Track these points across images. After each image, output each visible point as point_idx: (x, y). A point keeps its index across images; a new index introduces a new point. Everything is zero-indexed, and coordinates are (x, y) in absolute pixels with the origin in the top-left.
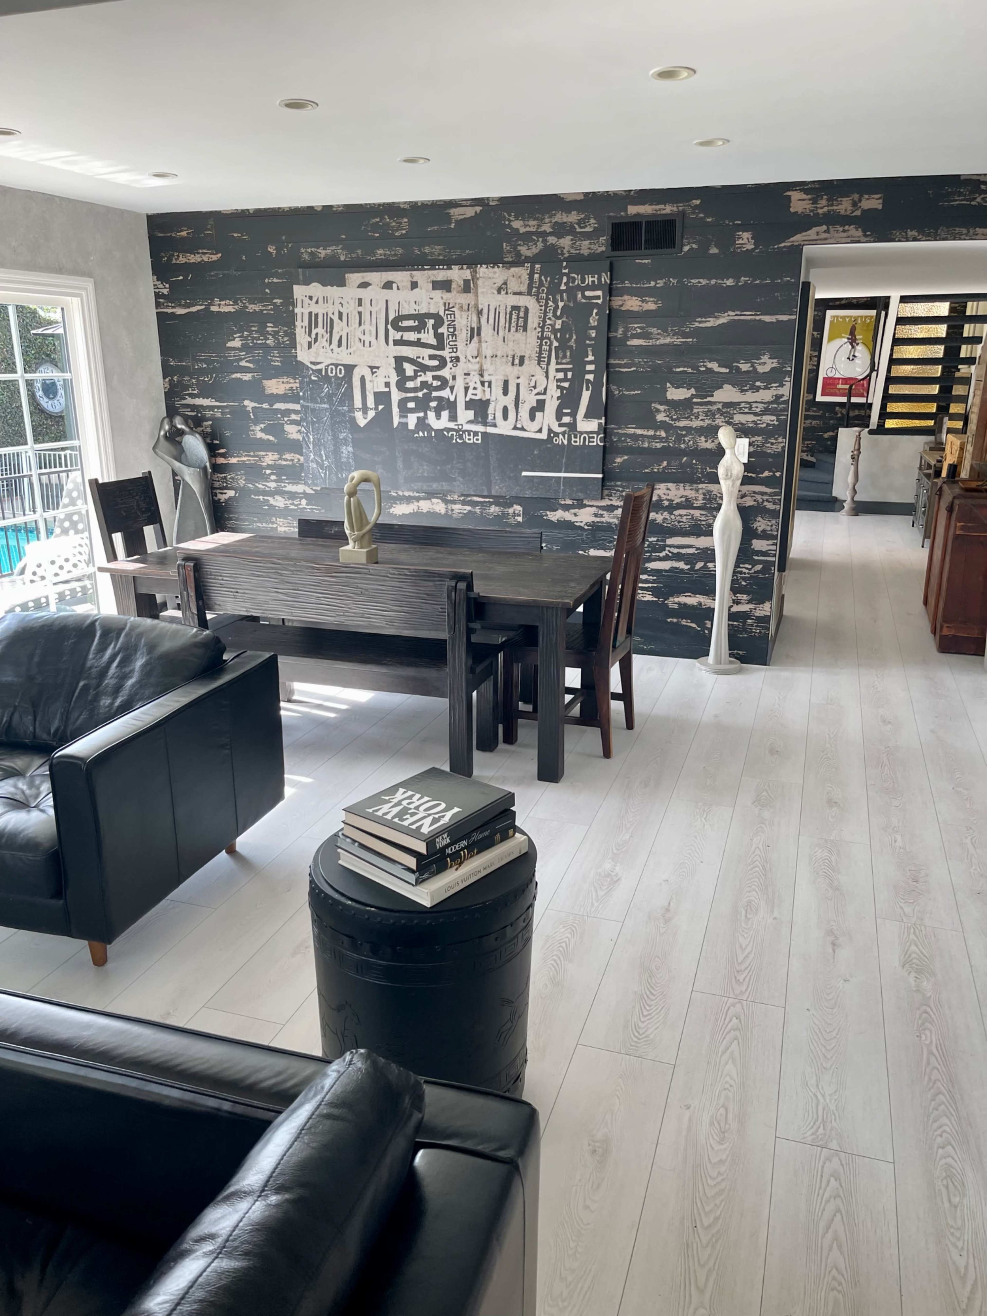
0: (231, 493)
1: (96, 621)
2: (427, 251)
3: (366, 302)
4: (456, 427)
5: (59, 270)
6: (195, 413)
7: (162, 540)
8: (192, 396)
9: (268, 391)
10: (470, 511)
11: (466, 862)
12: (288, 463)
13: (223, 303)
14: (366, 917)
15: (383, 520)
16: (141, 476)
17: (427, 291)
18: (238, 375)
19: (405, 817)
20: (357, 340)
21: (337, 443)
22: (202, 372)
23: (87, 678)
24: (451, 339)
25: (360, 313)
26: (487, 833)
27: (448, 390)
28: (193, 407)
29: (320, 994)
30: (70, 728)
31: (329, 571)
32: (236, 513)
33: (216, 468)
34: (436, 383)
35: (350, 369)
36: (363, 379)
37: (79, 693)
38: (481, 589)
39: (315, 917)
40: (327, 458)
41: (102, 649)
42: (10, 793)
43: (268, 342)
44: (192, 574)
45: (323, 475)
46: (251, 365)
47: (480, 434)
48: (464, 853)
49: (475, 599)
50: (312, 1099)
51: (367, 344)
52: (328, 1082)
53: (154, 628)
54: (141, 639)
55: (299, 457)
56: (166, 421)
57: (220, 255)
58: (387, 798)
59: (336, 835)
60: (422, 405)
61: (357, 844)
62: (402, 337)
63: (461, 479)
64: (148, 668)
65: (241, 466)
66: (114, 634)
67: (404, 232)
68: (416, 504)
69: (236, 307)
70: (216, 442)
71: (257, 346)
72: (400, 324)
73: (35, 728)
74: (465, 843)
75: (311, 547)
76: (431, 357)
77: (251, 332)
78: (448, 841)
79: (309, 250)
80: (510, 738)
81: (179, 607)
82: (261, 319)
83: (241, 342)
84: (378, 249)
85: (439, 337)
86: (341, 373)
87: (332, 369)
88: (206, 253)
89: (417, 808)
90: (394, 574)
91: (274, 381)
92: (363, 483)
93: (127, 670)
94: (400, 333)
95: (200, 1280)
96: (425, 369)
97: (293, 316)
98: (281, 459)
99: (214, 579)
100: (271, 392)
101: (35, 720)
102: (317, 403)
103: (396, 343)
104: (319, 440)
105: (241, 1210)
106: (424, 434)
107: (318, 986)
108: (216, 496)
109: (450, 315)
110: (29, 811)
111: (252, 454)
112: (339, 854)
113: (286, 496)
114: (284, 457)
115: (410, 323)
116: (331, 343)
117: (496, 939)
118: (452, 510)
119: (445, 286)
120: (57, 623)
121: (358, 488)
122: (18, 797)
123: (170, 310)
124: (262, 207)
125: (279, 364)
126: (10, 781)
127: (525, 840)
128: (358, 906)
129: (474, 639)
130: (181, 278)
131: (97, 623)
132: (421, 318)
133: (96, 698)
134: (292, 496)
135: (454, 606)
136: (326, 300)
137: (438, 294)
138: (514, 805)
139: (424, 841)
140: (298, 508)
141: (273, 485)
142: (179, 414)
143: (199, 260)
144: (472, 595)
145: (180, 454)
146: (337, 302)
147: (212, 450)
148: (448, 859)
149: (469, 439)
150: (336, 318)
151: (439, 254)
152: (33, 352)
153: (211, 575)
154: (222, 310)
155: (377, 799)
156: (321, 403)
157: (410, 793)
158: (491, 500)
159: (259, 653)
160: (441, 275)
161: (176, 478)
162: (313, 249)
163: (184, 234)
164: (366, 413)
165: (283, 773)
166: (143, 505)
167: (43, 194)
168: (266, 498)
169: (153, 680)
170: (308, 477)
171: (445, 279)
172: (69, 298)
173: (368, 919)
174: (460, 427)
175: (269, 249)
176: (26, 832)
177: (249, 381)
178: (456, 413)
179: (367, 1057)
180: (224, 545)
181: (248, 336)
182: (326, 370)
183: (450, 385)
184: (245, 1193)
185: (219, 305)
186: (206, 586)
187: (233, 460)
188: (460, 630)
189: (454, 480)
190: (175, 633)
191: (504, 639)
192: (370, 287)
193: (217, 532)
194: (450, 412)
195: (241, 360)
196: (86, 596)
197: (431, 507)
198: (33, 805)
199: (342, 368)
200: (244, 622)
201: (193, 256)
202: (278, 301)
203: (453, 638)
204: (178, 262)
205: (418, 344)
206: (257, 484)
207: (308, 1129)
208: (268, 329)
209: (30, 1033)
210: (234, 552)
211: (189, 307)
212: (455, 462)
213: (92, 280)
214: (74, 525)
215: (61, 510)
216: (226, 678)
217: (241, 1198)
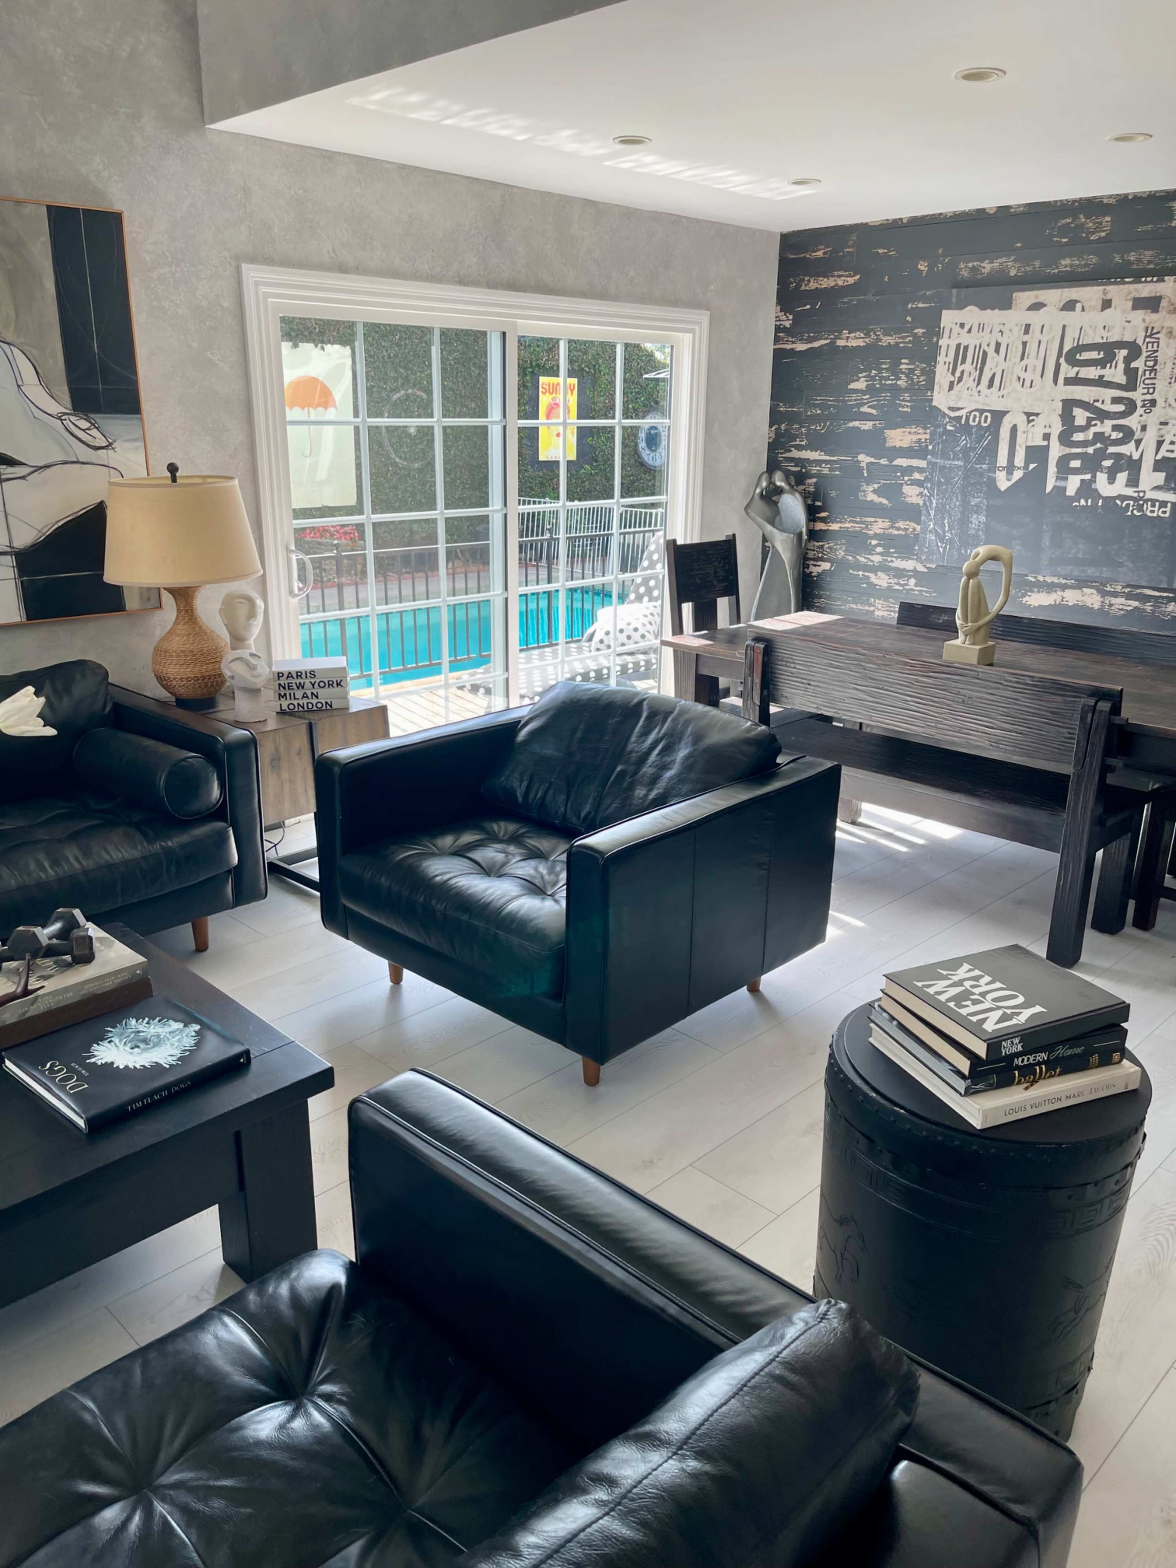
0: (826, 566)
1: (644, 700)
2: (1132, 258)
3: (1035, 329)
4: (1136, 495)
5: (675, 303)
6: (799, 469)
7: (736, 615)
8: (799, 448)
9: (890, 444)
10: (1136, 608)
11: (1041, 1082)
12: (900, 532)
13: (852, 335)
14: (892, 1119)
15: (1007, 611)
16: (724, 539)
17: (1124, 311)
18: (856, 424)
19: (964, 1003)
20: (1015, 378)
21: (967, 510)
22: (816, 419)
23: (626, 763)
24: (1147, 376)
25: (1025, 344)
26: (1078, 1050)
27: (1132, 444)
28: (798, 461)
29: (822, 1195)
30: (601, 815)
31: (927, 669)
32: (829, 590)
33: (813, 535)
34: (1115, 435)
35: (998, 416)
36: (1014, 430)
37: (616, 778)
38: (1130, 713)
39: (829, 1101)
40: (951, 528)
41: (645, 733)
42: (530, 875)
43: (899, 382)
44: (760, 657)
45: (941, 550)
46: (874, 412)
47: (1169, 505)
48: (1041, 1069)
49: (1120, 727)
50: (766, 1347)
51: (1027, 383)
52: (791, 1332)
53: (704, 715)
54: (688, 727)
55: (915, 525)
56: (765, 476)
57: (858, 277)
58: (945, 973)
59: (870, 1005)
60: (1092, 464)
61: (895, 1023)
62: (1077, 373)
63: (1130, 565)
64: (690, 762)
65: (843, 533)
66: (659, 718)
67: (1103, 234)
68: (1060, 593)
69: (867, 340)
70: (818, 504)
71: (885, 387)
72: (1078, 357)
73: (566, 810)
74: (1044, 1056)
75: (908, 637)
76: (1115, 401)
77: (880, 370)
78: (1020, 1048)
79: (970, 265)
80: (1144, 921)
81: (741, 695)
82: (894, 354)
83: (866, 383)
84: (1064, 258)
85: (1131, 374)
86: (985, 422)
87: (975, 416)
88: (842, 276)
89: (983, 994)
90: (1011, 681)
91: (899, 431)
92: (989, 561)
93: (668, 759)
94: (1076, 369)
95: (582, 1535)
96: (1103, 415)
97: (935, 350)
98: (892, 527)
99: (785, 666)
100: (893, 444)
101: (567, 800)
102: (950, 459)
103: (1069, 381)
104: (944, 506)
105: (650, 1461)
106: (1087, 502)
107: (821, 1185)
108: (808, 568)
109: (1153, 343)
110: (543, 899)
111: (858, 519)
112: (871, 1029)
113: (892, 573)
114: (897, 525)
115: (1094, 355)
116: (979, 384)
117: (1069, 1198)
118: (1111, 605)
119: (1152, 304)
120: (605, 697)
121: (981, 568)
122: (536, 881)
123: (789, 346)
124: (919, 214)
125: (909, 410)
126: (533, 863)
127: (1135, 1072)
128: (883, 1101)
129: (1111, 779)
130: (808, 307)
131: (645, 703)
132: (1108, 350)
133: (631, 787)
134: (899, 573)
135: (1088, 731)
136: (981, 327)
137: (1140, 314)
138: (1127, 1020)
139: (985, 1041)
140: (904, 589)
141: (877, 559)
142: (779, 468)
143: (832, 284)
144: (1117, 720)
145: (774, 516)
146: (996, 330)
147: (812, 512)
148: (1016, 1072)
149: (1152, 512)
150: (991, 351)
151: (1149, 262)
152: (643, 399)
153: (782, 661)
154: (849, 344)
155: (931, 972)
156: (954, 459)
157: (977, 972)
158: (1171, 595)
159: (820, 760)
160: (1146, 289)
161: (766, 544)
162: (975, 263)
163: (820, 254)
164: (1012, 474)
165: (828, 909)
166: (721, 573)
167: (670, 214)
168: (866, 574)
169: (693, 775)
170: (922, 551)
171: (1153, 295)
172: (681, 334)
173: (894, 1122)
174: (1141, 494)
175: (919, 267)
176: (537, 921)
177: (869, 431)
178: (1139, 476)
179: (850, 1315)
180: (805, 627)
181: (876, 375)
182: (968, 418)
183: (1136, 437)
184: (660, 1440)
185: (848, 337)
186: (775, 673)
187: (835, 527)
188: (1091, 765)
189: (1121, 565)
190: (726, 725)
191: (1156, 786)
192: (1044, 309)
193: (802, 610)
194: (1129, 475)
195: (864, 404)
196: (648, 672)
197: (1081, 598)
198: (549, 893)
199: (989, 415)
200: (813, 720)
201: (826, 280)
202: (920, 331)
203: (1079, 776)
204: (807, 288)
205: (1100, 382)
206: (858, 557)
207: (750, 1387)
208: (902, 366)
209: (485, 1151)
210: (815, 636)
211: (811, 342)
212: (1125, 541)
213: (709, 312)
214: (649, 591)
215: (638, 573)
216: (776, 785)
217: (654, 1446)
